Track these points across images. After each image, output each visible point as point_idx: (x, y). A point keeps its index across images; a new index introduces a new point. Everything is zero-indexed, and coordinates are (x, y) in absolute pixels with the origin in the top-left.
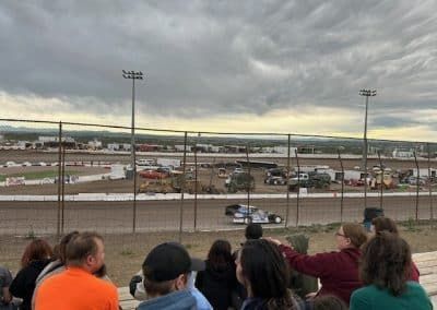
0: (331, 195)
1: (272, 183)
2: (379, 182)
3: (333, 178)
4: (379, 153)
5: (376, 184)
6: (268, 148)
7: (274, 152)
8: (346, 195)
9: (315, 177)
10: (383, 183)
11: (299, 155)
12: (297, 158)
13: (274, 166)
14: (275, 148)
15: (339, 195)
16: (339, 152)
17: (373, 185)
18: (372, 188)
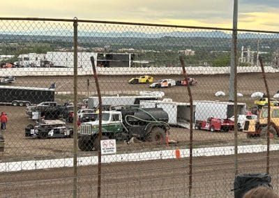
0: (168, 154)
1: (43, 135)
2: (263, 121)
3: (173, 119)
4: (262, 61)
5: (258, 126)
6: (32, 56)
7: (45, 64)
8: (198, 152)
9: (136, 117)
10: (270, 123)
11: (101, 70)
12: (96, 77)
13: (49, 96)
14: (49, 56)
15: (185, 153)
16: (183, 61)
17: (252, 129)
18: (251, 135)
